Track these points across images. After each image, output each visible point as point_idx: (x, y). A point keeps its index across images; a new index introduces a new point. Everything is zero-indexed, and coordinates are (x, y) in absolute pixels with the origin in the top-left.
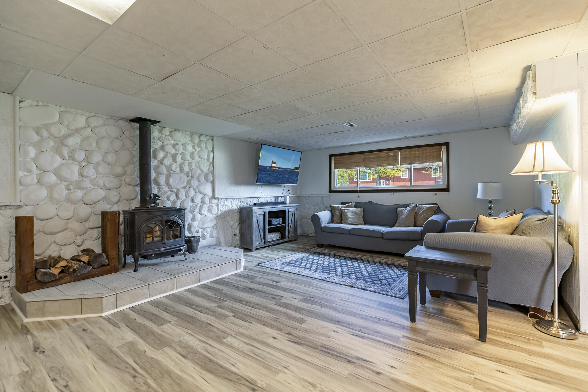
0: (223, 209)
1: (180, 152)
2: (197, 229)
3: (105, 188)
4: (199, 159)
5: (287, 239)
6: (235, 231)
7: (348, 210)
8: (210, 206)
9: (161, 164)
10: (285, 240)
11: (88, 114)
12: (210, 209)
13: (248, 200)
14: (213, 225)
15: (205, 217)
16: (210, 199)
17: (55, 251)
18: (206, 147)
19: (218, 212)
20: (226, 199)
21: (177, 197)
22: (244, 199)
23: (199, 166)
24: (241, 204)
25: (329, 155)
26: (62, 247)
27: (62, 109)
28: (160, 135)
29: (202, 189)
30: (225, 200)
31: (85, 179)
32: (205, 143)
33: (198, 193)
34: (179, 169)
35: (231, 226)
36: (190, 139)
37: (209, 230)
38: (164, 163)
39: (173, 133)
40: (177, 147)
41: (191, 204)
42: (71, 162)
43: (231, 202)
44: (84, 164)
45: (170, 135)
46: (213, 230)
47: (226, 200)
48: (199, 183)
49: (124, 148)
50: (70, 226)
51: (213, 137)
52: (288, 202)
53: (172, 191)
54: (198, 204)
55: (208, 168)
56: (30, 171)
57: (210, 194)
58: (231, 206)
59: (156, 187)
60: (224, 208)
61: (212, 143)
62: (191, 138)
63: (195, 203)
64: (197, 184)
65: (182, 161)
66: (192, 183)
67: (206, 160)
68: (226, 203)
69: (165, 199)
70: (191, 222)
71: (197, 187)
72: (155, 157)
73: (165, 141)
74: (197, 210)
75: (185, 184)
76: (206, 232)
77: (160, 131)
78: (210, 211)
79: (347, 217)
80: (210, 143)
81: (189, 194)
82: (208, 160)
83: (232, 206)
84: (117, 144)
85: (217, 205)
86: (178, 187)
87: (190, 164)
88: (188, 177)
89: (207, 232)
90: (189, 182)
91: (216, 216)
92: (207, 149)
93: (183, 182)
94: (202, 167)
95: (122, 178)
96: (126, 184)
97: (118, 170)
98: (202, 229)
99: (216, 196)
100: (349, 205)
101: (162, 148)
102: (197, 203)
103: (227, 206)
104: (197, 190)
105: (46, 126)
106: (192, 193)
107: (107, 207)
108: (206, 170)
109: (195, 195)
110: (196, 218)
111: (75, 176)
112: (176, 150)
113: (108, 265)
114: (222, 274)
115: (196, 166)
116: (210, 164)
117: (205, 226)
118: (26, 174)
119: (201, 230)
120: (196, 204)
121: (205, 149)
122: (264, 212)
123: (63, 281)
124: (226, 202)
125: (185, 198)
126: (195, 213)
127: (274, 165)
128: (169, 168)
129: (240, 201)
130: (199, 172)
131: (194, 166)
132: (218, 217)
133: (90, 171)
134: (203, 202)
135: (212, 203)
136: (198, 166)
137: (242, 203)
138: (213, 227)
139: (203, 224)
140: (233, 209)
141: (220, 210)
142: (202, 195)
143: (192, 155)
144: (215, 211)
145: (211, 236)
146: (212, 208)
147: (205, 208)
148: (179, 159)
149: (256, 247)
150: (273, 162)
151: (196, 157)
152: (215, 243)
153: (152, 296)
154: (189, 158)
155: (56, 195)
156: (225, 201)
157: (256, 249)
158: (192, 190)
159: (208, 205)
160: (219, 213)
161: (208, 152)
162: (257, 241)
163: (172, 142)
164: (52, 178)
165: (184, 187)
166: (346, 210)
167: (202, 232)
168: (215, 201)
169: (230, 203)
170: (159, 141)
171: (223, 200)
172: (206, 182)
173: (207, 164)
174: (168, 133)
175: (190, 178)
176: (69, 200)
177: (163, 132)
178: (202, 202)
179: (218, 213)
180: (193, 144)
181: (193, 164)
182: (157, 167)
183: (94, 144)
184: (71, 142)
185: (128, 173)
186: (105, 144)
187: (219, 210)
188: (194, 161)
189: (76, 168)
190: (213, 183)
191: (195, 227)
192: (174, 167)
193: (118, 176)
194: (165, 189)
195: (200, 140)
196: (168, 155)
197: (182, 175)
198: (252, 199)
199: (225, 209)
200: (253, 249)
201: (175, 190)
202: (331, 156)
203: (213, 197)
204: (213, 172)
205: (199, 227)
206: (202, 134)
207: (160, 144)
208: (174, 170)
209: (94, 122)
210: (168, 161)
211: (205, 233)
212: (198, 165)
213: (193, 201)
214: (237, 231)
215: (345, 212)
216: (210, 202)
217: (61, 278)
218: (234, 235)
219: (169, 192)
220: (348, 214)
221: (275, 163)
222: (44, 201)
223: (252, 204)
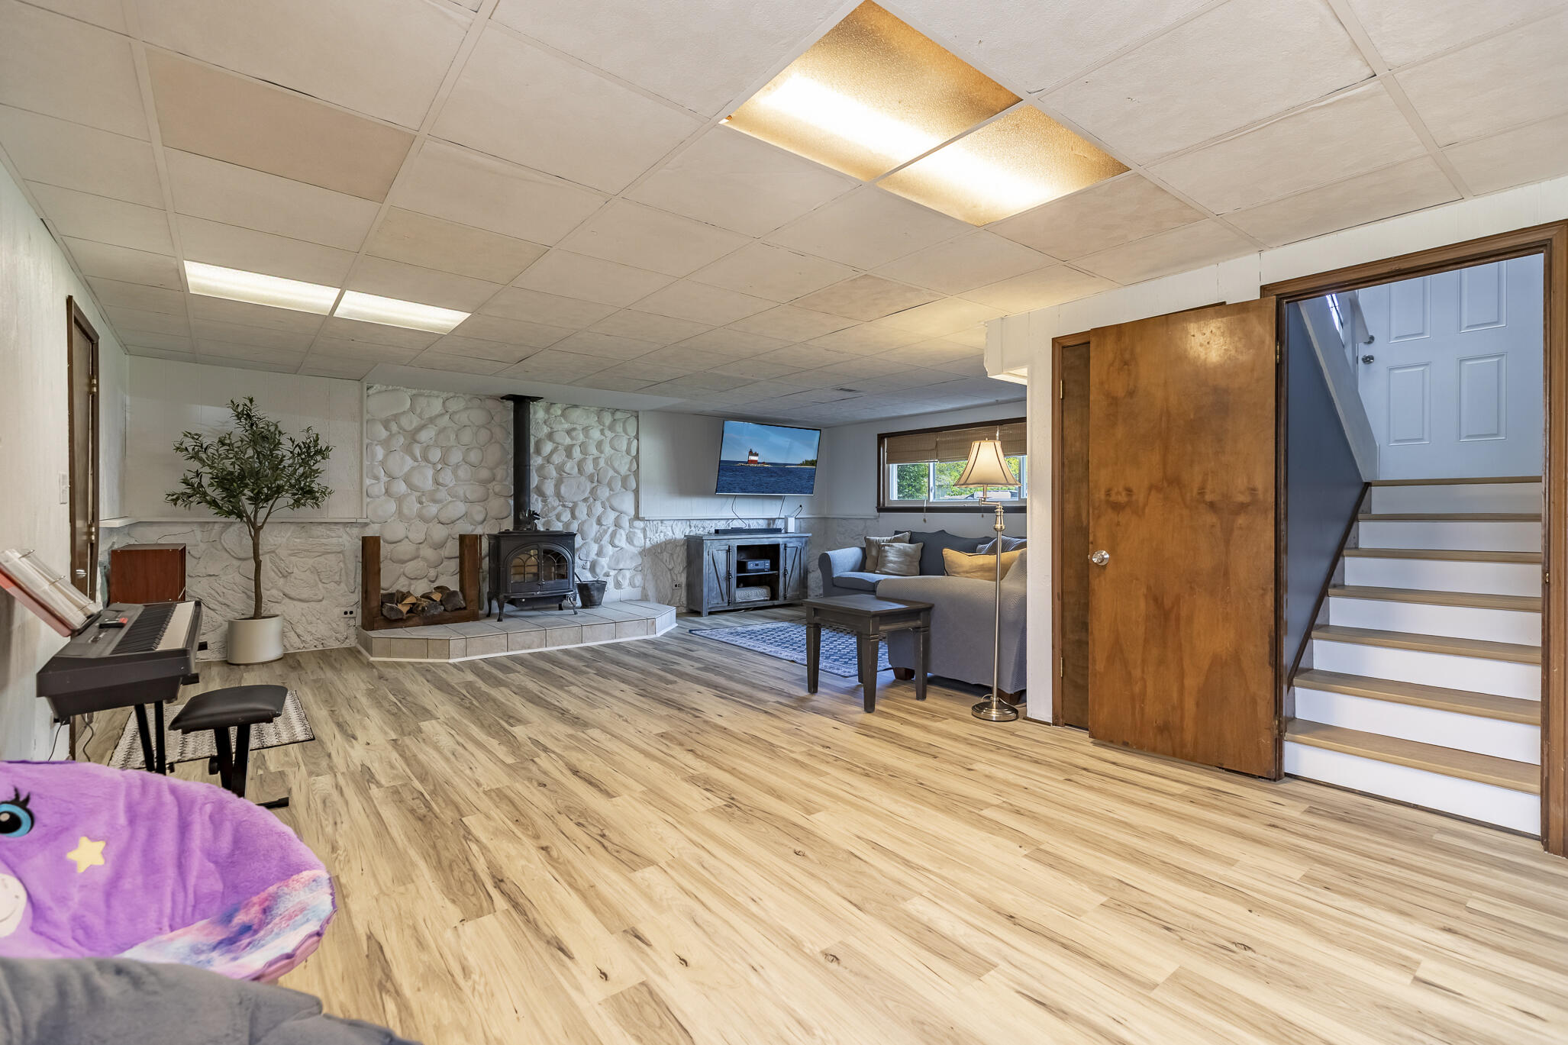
0: (656, 538)
1: (579, 442)
2: (606, 569)
3: (466, 500)
4: (613, 451)
5: (781, 601)
6: (679, 578)
7: (892, 546)
8: (630, 532)
9: (548, 462)
10: (776, 602)
11: (445, 395)
12: (630, 538)
13: (707, 524)
14: (634, 565)
15: (621, 550)
16: (631, 521)
17: (403, 586)
18: (625, 431)
19: (645, 543)
20: (662, 521)
21: (573, 516)
22: (698, 521)
23: (611, 463)
24: (690, 532)
25: (878, 435)
26: (412, 582)
27: (414, 392)
28: (547, 417)
29: (615, 503)
30: (659, 522)
31: (441, 487)
32: (621, 425)
33: (610, 509)
34: (576, 470)
35: (670, 570)
36: (596, 419)
37: (628, 574)
38: (551, 461)
39: (567, 411)
40: (574, 434)
41: (595, 527)
42: (423, 464)
43: (672, 527)
44: (439, 466)
45: (562, 415)
46: (635, 574)
47: (662, 523)
48: (611, 492)
49: (493, 441)
50: (422, 553)
51: (637, 412)
52: (791, 528)
53: (564, 506)
54: (609, 528)
55: (628, 466)
56: (377, 478)
57: (632, 512)
58: (670, 534)
59: (540, 499)
61: (636, 423)
62: (598, 418)
63: (603, 527)
64: (607, 494)
65: (582, 457)
66: (598, 491)
67: (624, 453)
68: (661, 528)
69: (554, 518)
70: (595, 557)
71: (608, 499)
72: (538, 452)
73: (554, 426)
74: (607, 538)
75: (586, 495)
76: (621, 576)
77: (547, 411)
78: (630, 540)
79: (885, 560)
80: (632, 422)
81: (593, 511)
82: (628, 452)
83: (673, 533)
84: (484, 435)
85: (644, 530)
86: (575, 500)
87: (596, 460)
88: (592, 482)
89: (624, 577)
90: (593, 491)
91: (641, 550)
92: (627, 434)
93: (583, 492)
94: (616, 465)
95: (490, 486)
96: (496, 494)
97: (485, 474)
98: (615, 571)
99: (641, 515)
100: (897, 537)
101: (550, 436)
102: (608, 526)
103: (662, 534)
104: (607, 504)
105: (396, 417)
106: (598, 509)
107: (467, 529)
108: (624, 470)
109: (604, 513)
110: (605, 551)
111: (428, 484)
112: (572, 438)
113: (465, 608)
114: (620, 637)
115: (606, 463)
116: (632, 460)
117: (621, 567)
118: (374, 482)
119: (612, 573)
120: (605, 527)
121: (624, 435)
122: (729, 547)
123: (411, 623)
124: (661, 526)
125: (586, 517)
126: (602, 542)
127: (753, 458)
128: (560, 469)
129: (690, 526)
130: (611, 473)
131: (602, 463)
132: (645, 552)
133: (447, 477)
134: (617, 524)
135: (635, 528)
137: (693, 528)
138: (636, 568)
139: (618, 563)
140: (676, 540)
141: (650, 541)
142: (617, 514)
143: (599, 446)
144: (639, 540)
145: (632, 584)
146: (635, 536)
147: (621, 535)
148: (577, 453)
149: (711, 608)
150: (751, 453)
151: (607, 449)
152: (639, 597)
153: (512, 650)
154: (595, 451)
155: (406, 511)
156: (660, 524)
157: (710, 613)
158: (598, 504)
159: (627, 531)
160: (648, 544)
161: (629, 439)
162: (713, 598)
163: (567, 426)
164: (401, 487)
165: (585, 500)
166: (889, 546)
167: (616, 577)
168: (639, 524)
169: (670, 528)
170: (545, 427)
171: (655, 523)
172: (624, 490)
173: (628, 459)
174: (559, 412)
175: (594, 485)
176: (422, 518)
177: (552, 411)
178: (615, 525)
179: (645, 545)
180: (602, 427)
181: (600, 460)
182: (541, 468)
183: (453, 437)
184: (425, 436)
185: (499, 477)
186: (466, 437)
187: (648, 540)
188: (603, 455)
189: (430, 473)
190: (636, 492)
191: (603, 567)
192: (567, 468)
193: (484, 483)
194: (553, 501)
195: (614, 420)
196: (560, 448)
197: (583, 479)
198: (715, 521)
199: (659, 538)
200: (705, 612)
201: (571, 505)
202: (881, 438)
203: (637, 517)
204: (636, 473)
205: (610, 568)
206: (618, 408)
207: (546, 430)
208: (568, 472)
209: (454, 406)
210: (557, 459)
211: (620, 579)
212: (609, 462)
213: (599, 522)
214: (682, 579)
215: (884, 551)
216: (631, 526)
217: (408, 619)
218: (676, 586)
219: (560, 507)
220: (889, 554)
221: (756, 455)
222: (393, 518)
223: (713, 531)
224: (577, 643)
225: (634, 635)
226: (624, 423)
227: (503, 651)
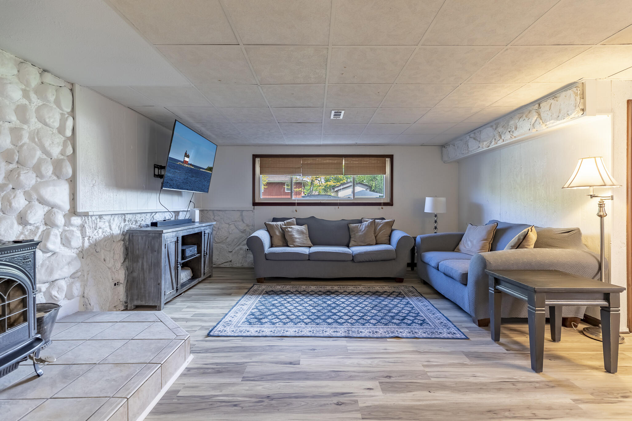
0: (95, 235)
4: (39, 125)
5: (203, 277)
6: (117, 276)
7: (292, 228)
8: (65, 231)
10: (200, 279)
12: (66, 238)
13: (138, 217)
14: (72, 271)
15: (55, 256)
16: (67, 217)
18: (58, 103)
19: (83, 243)
20: (100, 217)
23: (39, 140)
24: (126, 225)
25: (253, 155)
29: (46, 193)
30: (97, 217)
32: (55, 93)
33: (37, 203)
35: (109, 269)
36: (15, 72)
37: (64, 284)
41: (17, 228)
43: (109, 222)
46: (73, 283)
48: (39, 180)
51: (73, 84)
52: (197, 219)
54: (38, 228)
55: (60, 148)
57: (67, 206)
58: (109, 230)
60: (96, 234)
61: (71, 96)
62: (18, 71)
63: (29, 227)
64: (33, 182)
66: (22, 177)
67: (55, 131)
68: (100, 224)
71: (35, 188)
76: (57, 289)
78: (66, 241)
79: (293, 238)
80: (66, 93)
81: (13, 204)
82: (61, 130)
83: (111, 229)
85: (82, 228)
87: (15, 131)
88: (9, 162)
89: (60, 289)
91: (78, 252)
92: (61, 109)
94: (47, 144)
98: (47, 285)
99: (80, 209)
100: (289, 222)
102: (35, 225)
103: (100, 231)
104: (35, 196)
106: (20, 202)
108: (56, 151)
109: (29, 206)
115: (32, 139)
116: (65, 141)
117: (56, 276)
119: (44, 287)
120: (32, 228)
121: (55, 106)
122: (177, 238)
124: (100, 221)
127: (187, 159)
129: (125, 220)
130: (39, 154)
131: (26, 139)
132: (82, 254)
134: (48, 223)
135: (72, 225)
136: (36, 140)
137: (127, 223)
138: (72, 276)
139: (51, 272)
140: (112, 236)
141: (89, 239)
142: (47, 209)
143: (21, 111)
144: (77, 242)
145: (71, 297)
146: (73, 235)
147: (55, 235)
150: (186, 155)
151: (32, 118)
152: (76, 309)
154: (14, 118)
156: (98, 220)
158: (20, 194)
159: (61, 230)
160: (87, 244)
161: (62, 115)
162: (167, 288)
166: (290, 228)
168: (76, 221)
169: (107, 224)
171: (94, 218)
172: (55, 178)
173: (60, 139)
175: (12, 166)
178: (46, 224)
179: (83, 245)
180: (23, 87)
187: (86, 239)
188: (25, 127)
190: (73, 182)
195: (42, 83)
198: (144, 215)
199: (98, 235)
200: (162, 304)
202: (255, 156)
203: (74, 211)
204: (73, 158)
206: (47, 68)
211: (54, 293)
212: (35, 136)
213: (22, 221)
214: (121, 276)
215: (288, 231)
216: (68, 223)
218: (115, 284)
220: (294, 234)
221: (189, 157)
223: (149, 223)
226: (57, 92)
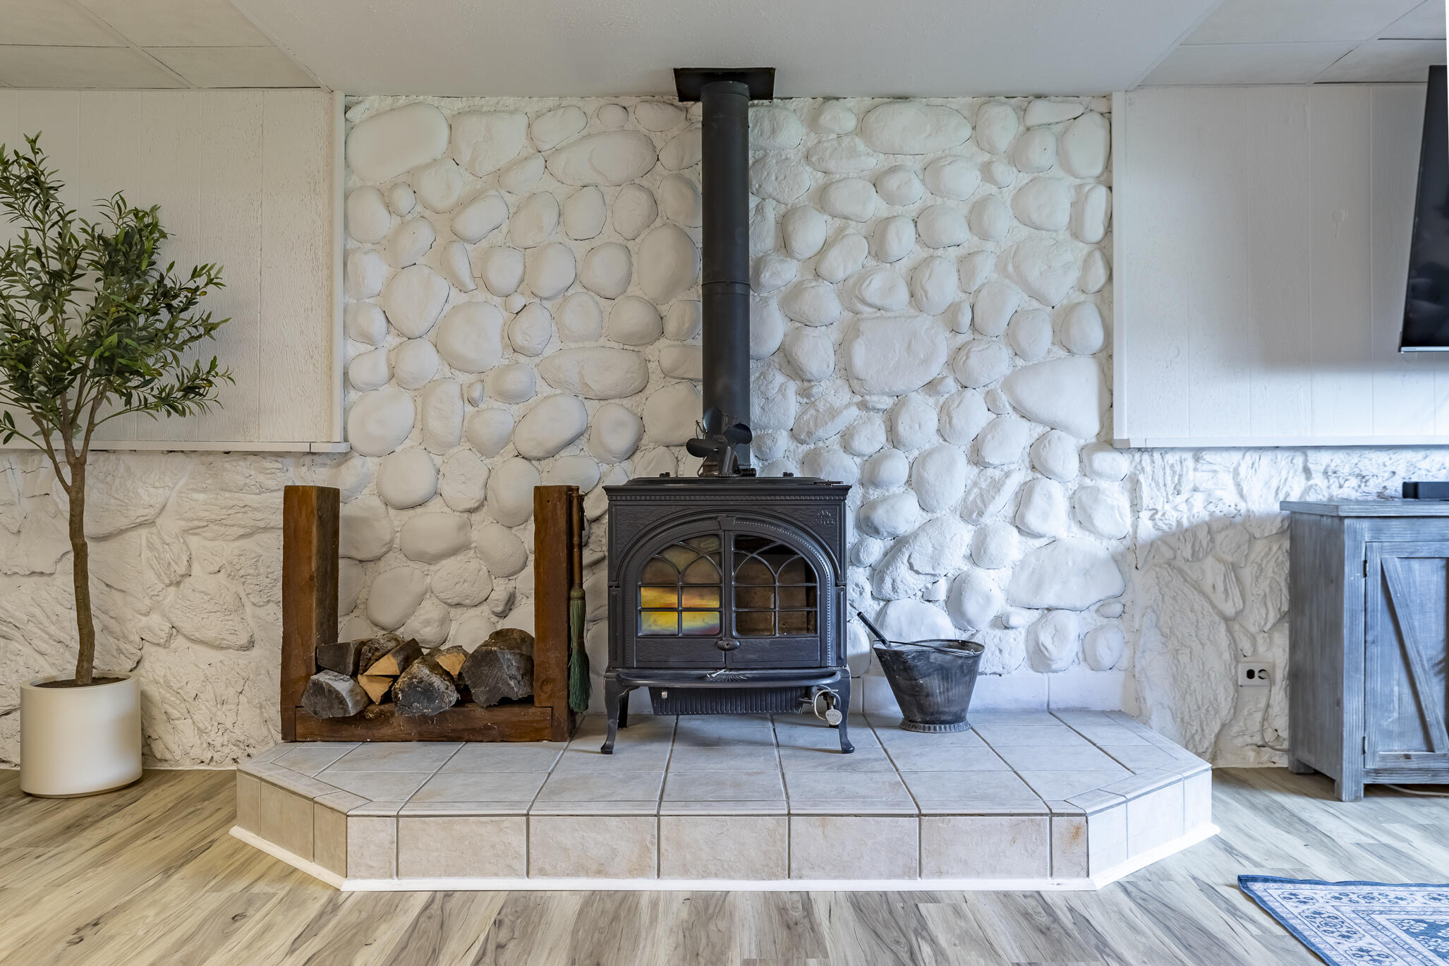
0: (1175, 508)
1: (913, 210)
2: (999, 604)
3: (586, 396)
4: (1024, 232)
6: (1261, 649)
8: (1082, 487)
9: (817, 275)
11: (534, 106)
12: (1084, 509)
13: (1372, 463)
14: (1095, 595)
15: (1051, 547)
16: (1085, 453)
17: (427, 623)
18: (1064, 160)
19: (1135, 527)
20: (1197, 452)
21: (894, 439)
22: (1339, 457)
23: (1016, 268)
24: (1307, 490)
26: (453, 612)
27: (458, 105)
28: (812, 140)
29: (1031, 394)
30: (1189, 456)
31: (522, 359)
33: (1015, 417)
34: (903, 294)
35: (1226, 619)
36: (967, 132)
37: (1073, 625)
38: (825, 268)
39: (872, 117)
40: (893, 183)
41: (963, 473)
42: (481, 296)
43: (1236, 473)
44: (518, 301)
45: (861, 130)
46: (1102, 627)
47: (1197, 459)
48: (1020, 362)
49: (658, 222)
50: (475, 535)
51: (1107, 97)
53: (863, 406)
54: (1007, 475)
55: (1074, 273)
56: (368, 339)
57: (1090, 426)
58: (1230, 497)
59: (792, 387)
60: (1183, 507)
61: (1102, 134)
62: (974, 128)
63: (990, 471)
64: (1005, 367)
65: (923, 253)
66: (975, 359)
67: (1064, 235)
68: (1193, 477)
69: (834, 442)
70: (966, 567)
71: (1008, 385)
72: (785, 245)
73: (832, 165)
74: (1002, 504)
75: (935, 370)
76: (1051, 630)
77: (813, 122)
78: (1080, 513)
80: (1091, 132)
81: (955, 421)
82: (1076, 231)
83: (1242, 496)
84: (632, 206)
85: (1133, 485)
86: (899, 386)
87: (965, 263)
88: (955, 331)
89: (1059, 633)
90: (955, 361)
91: (1121, 548)
92: (1071, 172)
93: (926, 362)
94: (1034, 274)
95: (650, 351)
96: (666, 374)
97: (633, 316)
98: (1036, 614)
99: (1122, 432)
101: (821, 199)
102: (1005, 468)
103: (1200, 496)
104: (1004, 399)
105: (411, 181)
106: (975, 415)
108: (1061, 289)
110: (993, 546)
111: (490, 352)
112: (890, 199)
115: (1001, 268)
116: (1090, 254)
117: (1049, 599)
118: (364, 348)
119: (1021, 619)
120: (997, 474)
121: (1062, 174)
123: (386, 731)
124: (1195, 469)
125: (936, 440)
126: (987, 520)
128: (851, 294)
129: (1307, 471)
130: (1016, 299)
131: (986, 269)
132: (1133, 555)
133: (534, 328)
134: (1038, 465)
135: (1100, 475)
136: (1010, 268)
137: (1318, 479)
138: (1101, 607)
139: (1038, 584)
140: (1249, 516)
141: (1152, 518)
142: (1040, 430)
143: (976, 216)
144: (1116, 518)
145: (1088, 657)
146: (1096, 500)
147: (1049, 497)
148: (903, 241)
149: (1377, 772)
151: (1002, 223)
152: (1114, 703)
153: (543, 873)
154: (961, 233)
155: (435, 424)
156: (1190, 463)
157: (1372, 790)
158: (975, 399)
159: (1073, 486)
160: (1147, 529)
161: (1079, 186)
162: (1388, 735)
163: (872, 162)
164: (423, 360)
165: (931, 386)
167: (1032, 632)
168: (1114, 464)
169: (1228, 479)
170: (809, 169)
171: (1171, 458)
172: (1062, 353)
173: (1074, 253)
174: (850, 123)
175: (961, 339)
176: (469, 438)
177: (826, 119)
178: (1033, 467)
179: (1135, 532)
180: (986, 157)
181: (978, 260)
182: (794, 294)
183: (550, 217)
184: (474, 221)
185: (671, 326)
186: (584, 215)
187: (1145, 515)
188: (990, 246)
189: (493, 319)
190: (1105, 358)
191: (988, 599)
192: (873, 289)
193: (637, 342)
194: (833, 393)
195: (1028, 129)
196: (850, 231)
197: (924, 323)
198: (1409, 455)
200: (1350, 783)
201: (886, 402)
203: (1107, 441)
204: (1105, 297)
205: (1011, 600)
206: (1040, 90)
207: (809, 179)
208: (878, 303)
209: (553, 132)
210: (842, 264)
211: (1045, 638)
212: (1011, 262)
213: (977, 457)
214: (1274, 652)
216: (1086, 468)
218: (1251, 674)
219: (854, 411)
222: (408, 443)
223: (1396, 487)
224: (772, 876)
225: (994, 871)
226: (1060, 139)
227: (511, 872)
